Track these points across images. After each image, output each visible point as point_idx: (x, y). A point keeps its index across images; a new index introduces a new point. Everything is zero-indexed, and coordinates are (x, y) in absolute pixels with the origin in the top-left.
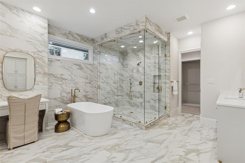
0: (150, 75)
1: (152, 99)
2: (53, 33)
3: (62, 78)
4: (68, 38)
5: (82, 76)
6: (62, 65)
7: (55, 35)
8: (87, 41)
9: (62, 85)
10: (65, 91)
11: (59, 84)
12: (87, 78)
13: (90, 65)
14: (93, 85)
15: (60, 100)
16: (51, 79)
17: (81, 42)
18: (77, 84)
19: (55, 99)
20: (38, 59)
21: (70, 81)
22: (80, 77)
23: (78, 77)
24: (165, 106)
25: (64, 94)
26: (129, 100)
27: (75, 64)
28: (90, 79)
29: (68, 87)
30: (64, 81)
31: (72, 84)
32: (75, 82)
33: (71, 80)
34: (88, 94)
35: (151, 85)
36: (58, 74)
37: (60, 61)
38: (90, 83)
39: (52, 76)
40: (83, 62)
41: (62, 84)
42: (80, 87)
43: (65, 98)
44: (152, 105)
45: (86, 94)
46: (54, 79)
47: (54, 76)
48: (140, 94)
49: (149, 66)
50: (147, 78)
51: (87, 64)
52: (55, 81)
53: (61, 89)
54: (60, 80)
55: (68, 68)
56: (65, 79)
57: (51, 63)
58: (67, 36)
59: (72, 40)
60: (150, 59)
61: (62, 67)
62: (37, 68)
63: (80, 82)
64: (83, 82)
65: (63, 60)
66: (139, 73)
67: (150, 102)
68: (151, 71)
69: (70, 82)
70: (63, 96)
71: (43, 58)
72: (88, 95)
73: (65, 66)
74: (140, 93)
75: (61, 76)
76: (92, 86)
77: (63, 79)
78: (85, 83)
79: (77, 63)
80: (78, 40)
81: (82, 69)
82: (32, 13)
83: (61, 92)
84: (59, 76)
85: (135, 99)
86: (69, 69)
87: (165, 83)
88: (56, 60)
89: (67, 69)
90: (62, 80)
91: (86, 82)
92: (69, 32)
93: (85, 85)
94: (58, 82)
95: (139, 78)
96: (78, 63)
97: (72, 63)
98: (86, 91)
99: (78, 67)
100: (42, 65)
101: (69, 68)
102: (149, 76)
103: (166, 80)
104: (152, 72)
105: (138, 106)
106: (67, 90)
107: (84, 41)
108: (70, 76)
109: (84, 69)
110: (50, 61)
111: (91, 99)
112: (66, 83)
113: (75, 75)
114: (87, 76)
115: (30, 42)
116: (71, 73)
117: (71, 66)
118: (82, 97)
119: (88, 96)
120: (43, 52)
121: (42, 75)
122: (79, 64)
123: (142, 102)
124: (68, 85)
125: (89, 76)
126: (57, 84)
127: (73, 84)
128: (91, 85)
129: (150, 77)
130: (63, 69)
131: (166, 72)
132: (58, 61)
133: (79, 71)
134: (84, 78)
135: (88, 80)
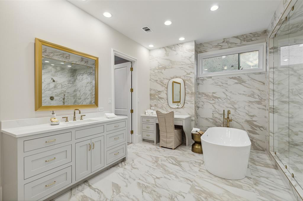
2: (205, 51)
3: (214, 96)
4: (221, 49)
5: (243, 93)
6: (214, 82)
7: (206, 52)
8: (253, 39)
9: (214, 105)
10: (218, 111)
11: (211, 104)
12: (253, 95)
13: (260, 73)
14: (265, 106)
15: (212, 121)
16: (203, 98)
17: (241, 45)
18: (234, 103)
19: (207, 119)
20: (187, 81)
21: (224, 99)
22: (240, 94)
23: (236, 94)
25: (216, 115)
27: (231, 78)
28: (258, 96)
29: (221, 107)
30: (216, 100)
31: (227, 103)
32: (231, 101)
33: (226, 99)
34: (254, 119)
36: (210, 93)
37: (211, 78)
38: (259, 103)
39: (203, 95)
40: (243, 73)
41: (214, 103)
42: (239, 108)
43: (218, 120)
45: (251, 120)
46: (205, 98)
47: (206, 95)
51: (253, 73)
52: (206, 100)
53: (213, 108)
54: (212, 99)
55: (221, 84)
56: (218, 98)
57: (202, 82)
58: (220, 47)
59: (227, 48)
61: (214, 84)
62: (186, 89)
63: (239, 101)
64: (246, 102)
65: (216, 76)
69: (224, 101)
70: (216, 118)
71: (191, 79)
72: (255, 121)
73: (218, 83)
75: (213, 94)
76: (264, 108)
77: (216, 98)
78: (249, 103)
79: (234, 76)
80: (236, 44)
81: (243, 83)
82: (182, 43)
83: (213, 113)
84: (210, 95)
86: (222, 86)
88: (208, 78)
89: (220, 86)
90: (214, 99)
91: (250, 101)
92: (223, 40)
93: (249, 106)
94: (209, 101)
96: (236, 76)
97: (227, 78)
98: (252, 114)
99: (236, 81)
100: (190, 85)
101: (223, 83)
106: (220, 111)
107: (247, 42)
108: (224, 94)
109: (246, 83)
110: (202, 80)
111: (262, 129)
112: (219, 102)
113: (231, 92)
114: (252, 93)
115: (182, 68)
116: (225, 90)
117: (226, 81)
118: (242, 122)
119: (255, 123)
120: (191, 73)
121: (190, 95)
122: (238, 77)
124: (221, 105)
125: (257, 92)
126: (209, 104)
127: (229, 104)
128: (260, 106)
130: (216, 86)
132: (210, 78)
133: (239, 86)
134: (246, 95)
135: (256, 98)
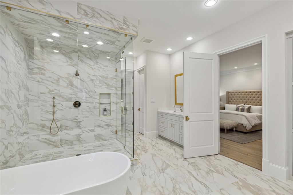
0: (94, 92)
1: (98, 126)
24: (115, 130)
26: (48, 137)
35: (95, 107)
44: (97, 134)
48: (76, 122)
49: (93, 80)
50: (89, 97)
60: (94, 70)
66: (73, 88)
67: (95, 130)
68: (95, 86)
74: (76, 120)
85: (65, 131)
87: (116, 103)
95: (74, 96)
102: (91, 93)
103: (117, 99)
104: (98, 88)
105: (72, 142)
123: (81, 134)
129: (94, 95)
131: (116, 90)
